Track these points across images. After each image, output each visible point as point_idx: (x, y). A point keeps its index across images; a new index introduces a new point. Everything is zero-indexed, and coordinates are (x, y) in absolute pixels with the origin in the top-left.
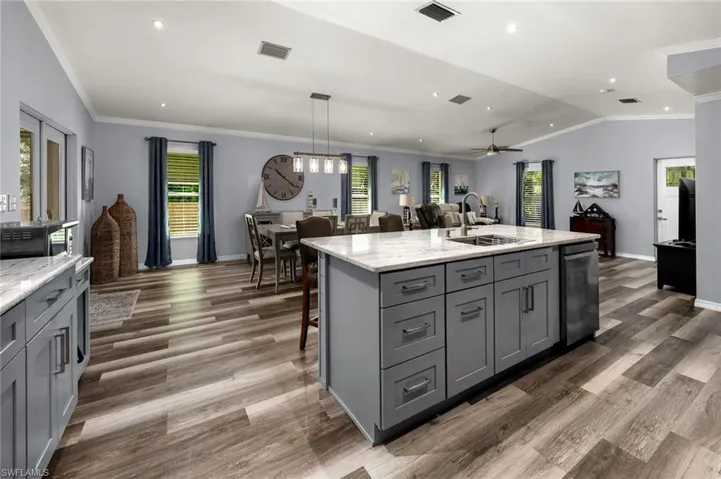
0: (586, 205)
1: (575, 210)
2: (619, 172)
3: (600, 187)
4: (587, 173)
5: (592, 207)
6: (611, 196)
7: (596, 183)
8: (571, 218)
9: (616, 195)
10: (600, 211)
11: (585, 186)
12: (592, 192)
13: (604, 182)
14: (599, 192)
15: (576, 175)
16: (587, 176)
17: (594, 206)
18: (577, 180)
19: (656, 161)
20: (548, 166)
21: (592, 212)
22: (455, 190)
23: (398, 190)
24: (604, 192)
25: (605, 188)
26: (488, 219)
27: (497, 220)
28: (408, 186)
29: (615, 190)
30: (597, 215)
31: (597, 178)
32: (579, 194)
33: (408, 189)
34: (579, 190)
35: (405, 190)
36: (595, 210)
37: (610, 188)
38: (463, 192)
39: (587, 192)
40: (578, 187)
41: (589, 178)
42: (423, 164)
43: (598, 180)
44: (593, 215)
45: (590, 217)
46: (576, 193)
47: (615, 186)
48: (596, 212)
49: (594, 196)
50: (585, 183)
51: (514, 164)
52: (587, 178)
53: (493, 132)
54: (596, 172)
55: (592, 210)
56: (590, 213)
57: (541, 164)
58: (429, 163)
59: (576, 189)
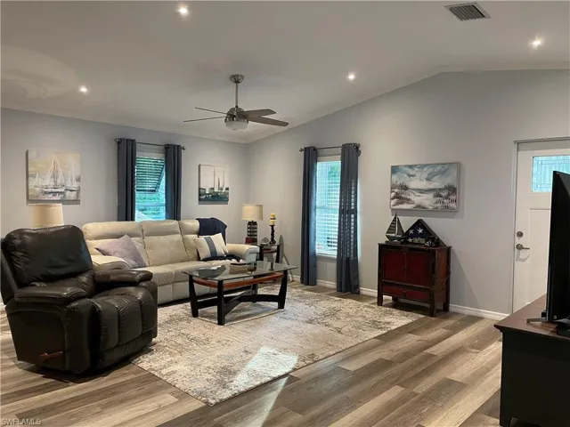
0: (407, 223)
1: (391, 230)
2: (460, 164)
3: (429, 190)
4: (411, 167)
5: (415, 227)
6: (446, 208)
7: (424, 185)
8: (381, 246)
9: (454, 205)
10: (428, 233)
11: (406, 188)
12: (418, 199)
13: (436, 184)
14: (427, 200)
15: (394, 170)
16: (410, 172)
17: (419, 224)
18: (395, 177)
20: (351, 154)
21: (416, 235)
22: (200, 195)
23: (46, 193)
24: (435, 200)
25: (437, 193)
26: (248, 247)
27: (275, 248)
28: (75, 185)
29: (452, 197)
30: (422, 241)
31: (425, 175)
32: (397, 204)
33: (78, 191)
34: (397, 196)
35: (68, 193)
36: (420, 231)
37: (444, 194)
38: (217, 198)
39: (409, 200)
40: (396, 190)
41: (413, 176)
42: (119, 142)
43: (428, 179)
44: (416, 240)
45: (412, 243)
46: (393, 202)
47: (452, 190)
48: (421, 235)
49: (420, 208)
50: (407, 184)
51: (301, 151)
52: (409, 176)
53: (237, 82)
54: (426, 165)
55: (416, 232)
56: (412, 236)
57: (340, 150)
58: (133, 141)
59: (393, 194)
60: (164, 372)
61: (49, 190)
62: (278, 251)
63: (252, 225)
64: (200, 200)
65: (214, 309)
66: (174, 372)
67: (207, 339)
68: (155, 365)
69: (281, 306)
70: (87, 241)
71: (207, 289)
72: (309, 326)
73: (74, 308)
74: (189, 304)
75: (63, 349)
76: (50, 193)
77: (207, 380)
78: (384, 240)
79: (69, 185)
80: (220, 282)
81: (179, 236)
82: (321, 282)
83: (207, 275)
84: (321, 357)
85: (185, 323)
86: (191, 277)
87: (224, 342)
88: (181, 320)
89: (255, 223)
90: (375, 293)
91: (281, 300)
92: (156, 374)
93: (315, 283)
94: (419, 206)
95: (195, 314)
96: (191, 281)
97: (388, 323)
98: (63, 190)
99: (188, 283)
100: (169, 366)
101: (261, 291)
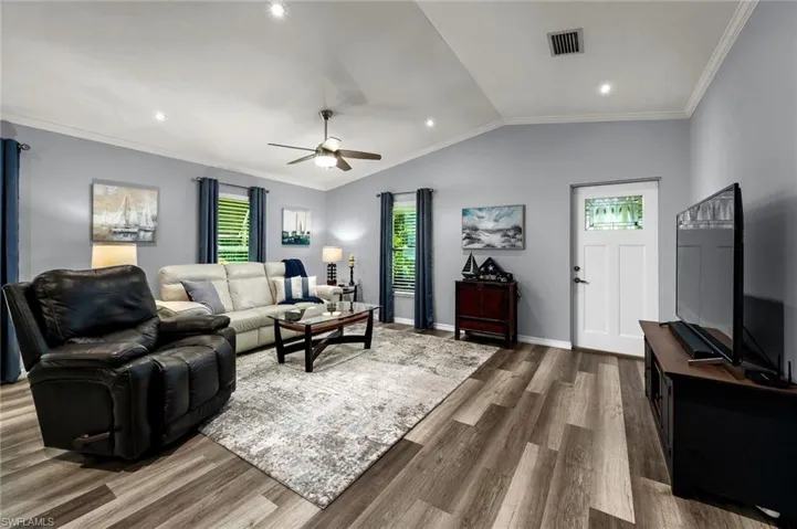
0: (480, 260)
1: (467, 268)
2: (524, 206)
3: (499, 231)
4: (480, 209)
5: (486, 264)
6: (513, 247)
7: (490, 225)
8: (458, 283)
9: (519, 244)
10: (498, 270)
11: (476, 229)
12: (486, 238)
13: (503, 224)
14: (496, 240)
15: (465, 212)
16: (480, 214)
17: (490, 262)
18: (466, 218)
19: (574, 188)
20: (425, 198)
21: (487, 272)
22: (283, 238)
23: (115, 233)
24: (503, 239)
25: (504, 233)
26: (331, 288)
27: (353, 288)
28: (151, 225)
29: (518, 236)
30: (493, 277)
31: (493, 217)
32: (469, 244)
33: (154, 232)
34: (468, 237)
35: (142, 233)
36: (491, 268)
37: (511, 233)
38: (299, 241)
39: (479, 240)
40: (467, 231)
41: (482, 217)
42: (202, 182)
43: (496, 221)
44: (487, 277)
45: (484, 280)
46: (465, 242)
47: (519, 230)
48: (492, 273)
49: (490, 247)
50: (478, 226)
51: (378, 196)
52: (479, 217)
53: (326, 118)
54: (493, 208)
55: (487, 269)
56: (483, 274)
57: (415, 196)
58: (215, 181)
59: (464, 235)
60: (254, 450)
61: (119, 230)
62: (355, 291)
63: (332, 266)
64: (283, 243)
65: (301, 354)
66: (267, 450)
67: (301, 394)
68: (243, 440)
69: (368, 346)
70: (165, 286)
71: (292, 333)
72: (404, 368)
73: (127, 372)
74: (275, 349)
75: (111, 429)
76: (120, 233)
77: (312, 459)
78: (461, 278)
79: (143, 224)
80: (308, 327)
81: (265, 278)
82: (398, 320)
83: (292, 319)
84: (431, 407)
85: (273, 372)
86: (277, 321)
87: (321, 396)
88: (268, 370)
89: (335, 265)
90: (452, 329)
91: (366, 340)
92: (243, 455)
93: (392, 321)
94: (488, 245)
95: (281, 360)
96: (277, 324)
97: (474, 358)
98: (136, 230)
99: (273, 328)
100: (260, 439)
101: (347, 332)
